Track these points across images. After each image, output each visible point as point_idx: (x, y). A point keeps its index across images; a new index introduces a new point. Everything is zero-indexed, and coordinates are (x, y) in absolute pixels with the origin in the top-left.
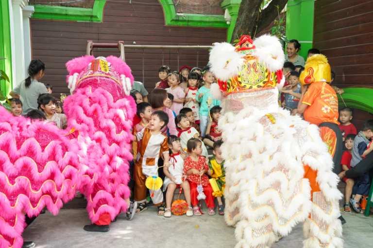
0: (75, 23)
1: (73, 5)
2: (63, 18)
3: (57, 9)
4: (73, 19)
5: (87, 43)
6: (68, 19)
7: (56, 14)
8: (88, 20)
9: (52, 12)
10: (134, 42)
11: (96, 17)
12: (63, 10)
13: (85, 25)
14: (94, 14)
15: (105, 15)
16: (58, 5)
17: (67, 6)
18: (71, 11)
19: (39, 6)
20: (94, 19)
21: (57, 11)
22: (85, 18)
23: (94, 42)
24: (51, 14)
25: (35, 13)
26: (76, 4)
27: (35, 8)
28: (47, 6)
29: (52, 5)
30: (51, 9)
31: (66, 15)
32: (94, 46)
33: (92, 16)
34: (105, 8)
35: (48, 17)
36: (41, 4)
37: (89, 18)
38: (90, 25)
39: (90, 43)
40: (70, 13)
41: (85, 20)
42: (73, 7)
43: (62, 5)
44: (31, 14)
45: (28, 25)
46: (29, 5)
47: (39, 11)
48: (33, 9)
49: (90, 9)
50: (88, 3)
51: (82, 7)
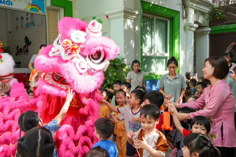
1: (233, 23)
2: (227, 31)
3: (223, 27)
4: (233, 31)
6: (230, 31)
7: (223, 30)
9: (220, 29)
12: (226, 26)
16: (224, 24)
17: (230, 24)
18: (231, 26)
21: (223, 28)
24: (220, 30)
25: (211, 31)
26: (235, 22)
27: (212, 28)
28: (218, 26)
29: (221, 25)
30: (220, 27)
31: (228, 29)
35: (219, 32)
36: (216, 26)
39: (232, 44)
40: (230, 28)
42: (233, 24)
43: (227, 24)
44: (209, 32)
45: (207, 38)
46: (209, 27)
47: (213, 30)
48: (210, 29)
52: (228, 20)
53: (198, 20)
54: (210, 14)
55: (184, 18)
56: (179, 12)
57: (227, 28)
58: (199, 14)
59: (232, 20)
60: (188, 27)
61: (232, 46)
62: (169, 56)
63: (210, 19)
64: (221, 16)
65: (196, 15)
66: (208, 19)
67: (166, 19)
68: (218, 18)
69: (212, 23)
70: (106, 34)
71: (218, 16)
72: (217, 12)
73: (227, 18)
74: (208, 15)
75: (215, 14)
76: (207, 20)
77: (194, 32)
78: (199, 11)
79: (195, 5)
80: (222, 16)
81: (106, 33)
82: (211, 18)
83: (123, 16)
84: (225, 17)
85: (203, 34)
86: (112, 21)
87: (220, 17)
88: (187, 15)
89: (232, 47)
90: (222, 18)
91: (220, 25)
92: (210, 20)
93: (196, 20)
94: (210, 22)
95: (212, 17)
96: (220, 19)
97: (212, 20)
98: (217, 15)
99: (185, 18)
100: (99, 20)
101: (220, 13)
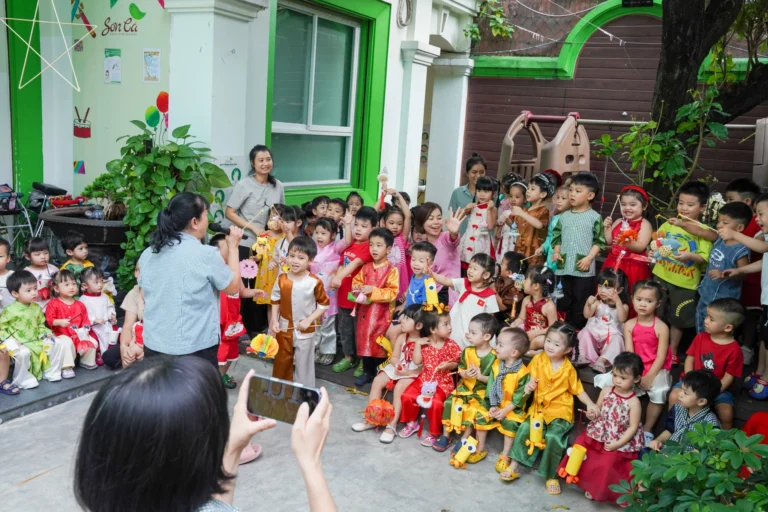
0: (532, 82)
1: (531, 53)
2: (514, 75)
3: (505, 60)
4: (530, 75)
6: (522, 75)
7: (504, 69)
8: (550, 76)
9: (497, 65)
10: (625, 113)
11: (563, 71)
12: (512, 62)
13: (547, 83)
14: (559, 67)
15: (580, 65)
16: (509, 54)
17: (522, 55)
18: (525, 62)
20: (559, 74)
21: (504, 64)
22: (546, 73)
24: (496, 68)
25: (474, 69)
26: (535, 52)
27: (475, 61)
28: (493, 57)
29: (500, 54)
30: (498, 61)
31: (517, 69)
33: (556, 70)
34: (581, 56)
35: (493, 74)
36: (488, 55)
37: (553, 73)
38: (555, 83)
40: (524, 66)
41: (546, 76)
42: (530, 56)
43: (515, 54)
44: (468, 71)
45: (463, 87)
46: (470, 57)
47: (480, 65)
48: (471, 63)
49: (554, 59)
50: (554, 50)
51: (544, 56)
52: (520, 42)
53: (441, 34)
54: (475, 20)
55: (401, 24)
56: (390, 5)
57: (514, 66)
58: (445, 15)
59: (529, 43)
60: (412, 53)
61: (523, 122)
62: (351, 135)
63: (474, 32)
64: (501, 29)
65: (436, 16)
66: (470, 34)
67: (349, 23)
68: (495, 35)
69: (477, 46)
70: (154, 57)
71: (497, 28)
72: (493, 16)
73: (516, 36)
74: (469, 21)
75: (487, 20)
76: (466, 35)
77: (428, 67)
78: (447, 7)
80: (505, 28)
81: (155, 53)
82: (477, 30)
83: (213, 10)
84: (511, 33)
85: (453, 73)
86: (176, 19)
87: (498, 31)
88: (410, 15)
89: (522, 125)
90: (504, 35)
91: (496, 55)
92: (474, 36)
93: (435, 33)
94: (474, 42)
95: (479, 27)
96: (498, 35)
97: (480, 38)
98: (491, 24)
99: (404, 25)
100: (133, 7)
101: (501, 21)
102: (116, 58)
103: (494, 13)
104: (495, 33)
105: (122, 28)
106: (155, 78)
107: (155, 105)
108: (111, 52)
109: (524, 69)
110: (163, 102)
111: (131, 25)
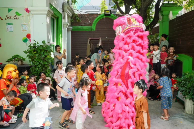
0: (86, 32)
2: (82, 30)
3: (80, 27)
4: (85, 30)
5: (88, 38)
8: (90, 30)
9: (78, 28)
10: (107, 38)
11: (93, 29)
13: (89, 32)
14: (92, 28)
15: (96, 28)
16: (80, 26)
17: (83, 26)
18: (85, 27)
19: (74, 27)
20: (92, 30)
21: (80, 28)
23: (91, 38)
24: (78, 29)
25: (72, 29)
26: (86, 25)
27: (73, 27)
28: (77, 26)
29: (78, 26)
31: (83, 29)
32: (91, 40)
33: (91, 29)
34: (96, 26)
37: (91, 30)
38: (91, 32)
39: (89, 39)
40: (84, 28)
43: (81, 26)
45: (70, 34)
46: (71, 26)
47: (74, 28)
49: (91, 27)
50: (91, 25)
51: (88, 26)
54: (71, 18)
55: (63, 19)
56: (62, 14)
57: (82, 28)
59: (84, 23)
60: (66, 25)
63: (73, 21)
64: (79, 20)
70: (25, 25)
71: (77, 20)
73: (81, 22)
79: (68, 11)
83: (47, 14)
88: (64, 17)
100: (17, 13)
101: (79, 18)
102: (10, 26)
103: (76, 17)
104: (77, 21)
105: (13, 17)
106: (25, 30)
107: (26, 37)
108: (9, 24)
109: (84, 29)
110: (29, 36)
111: (16, 17)
